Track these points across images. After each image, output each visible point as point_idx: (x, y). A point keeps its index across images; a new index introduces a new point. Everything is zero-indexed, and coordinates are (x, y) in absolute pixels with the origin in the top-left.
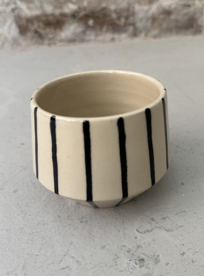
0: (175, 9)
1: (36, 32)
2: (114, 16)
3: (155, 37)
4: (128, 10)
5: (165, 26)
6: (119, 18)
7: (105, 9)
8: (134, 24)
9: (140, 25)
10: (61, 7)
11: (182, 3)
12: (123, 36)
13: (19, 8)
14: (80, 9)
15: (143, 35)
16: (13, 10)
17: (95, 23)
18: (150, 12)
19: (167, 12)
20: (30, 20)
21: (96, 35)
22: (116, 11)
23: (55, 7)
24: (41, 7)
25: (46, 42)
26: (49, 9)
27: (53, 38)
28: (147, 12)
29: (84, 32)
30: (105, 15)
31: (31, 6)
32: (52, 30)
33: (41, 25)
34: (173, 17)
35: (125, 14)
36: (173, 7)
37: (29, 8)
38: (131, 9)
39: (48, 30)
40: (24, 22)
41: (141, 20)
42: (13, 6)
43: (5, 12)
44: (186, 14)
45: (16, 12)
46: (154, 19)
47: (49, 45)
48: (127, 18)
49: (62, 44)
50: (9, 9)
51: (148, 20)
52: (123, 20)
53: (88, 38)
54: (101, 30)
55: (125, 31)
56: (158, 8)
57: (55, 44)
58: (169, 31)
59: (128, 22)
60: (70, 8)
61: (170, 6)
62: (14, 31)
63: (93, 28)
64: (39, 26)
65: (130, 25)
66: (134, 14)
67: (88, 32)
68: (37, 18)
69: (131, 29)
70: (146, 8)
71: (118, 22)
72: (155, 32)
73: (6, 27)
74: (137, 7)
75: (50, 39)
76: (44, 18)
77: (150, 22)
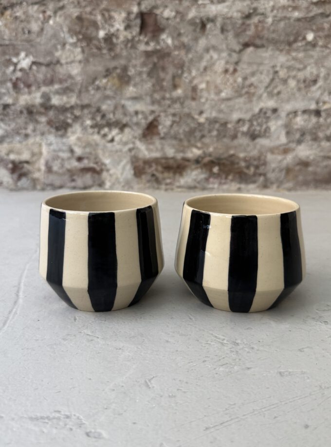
0: (314, 160)
1: (153, 175)
2: (243, 164)
3: (290, 190)
4: (259, 158)
5: (301, 178)
6: (248, 167)
7: (232, 155)
8: (264, 175)
9: (271, 176)
10: (183, 151)
11: (322, 154)
12: (252, 186)
13: (137, 148)
14: (205, 154)
15: (275, 186)
16: (130, 150)
17: (220, 170)
18: (285, 162)
19: (305, 164)
20: (148, 162)
21: (220, 184)
22: (245, 160)
23: (178, 151)
24: (162, 149)
25: (163, 187)
26: (170, 152)
27: (170, 184)
28: (280, 161)
29: (207, 180)
30: (233, 163)
31: (151, 147)
32: (171, 175)
33: (160, 168)
34: (311, 169)
35: (255, 163)
36: (311, 158)
37: (148, 149)
38: (263, 158)
39: (166, 175)
40: (141, 163)
41: (274, 170)
42: (131, 146)
43: (121, 151)
44: (326, 167)
45: (133, 153)
46: (288, 170)
47: (166, 190)
48: (257, 167)
49: (179, 190)
50: (126, 149)
51: (281, 170)
52: (252, 169)
53: (211, 186)
54: (226, 178)
55: (254, 182)
56: (294, 158)
57: (172, 189)
58: (306, 184)
59: (258, 171)
60: (195, 152)
61: (308, 157)
62: (129, 172)
63: (217, 176)
64: (157, 170)
65: (260, 175)
66: (265, 164)
67: (211, 180)
68: (156, 161)
69: (262, 179)
70: (280, 157)
71: (246, 171)
72: (290, 185)
73: (120, 167)
74: (269, 157)
75: (167, 184)
76: (163, 161)
77: (284, 173)
